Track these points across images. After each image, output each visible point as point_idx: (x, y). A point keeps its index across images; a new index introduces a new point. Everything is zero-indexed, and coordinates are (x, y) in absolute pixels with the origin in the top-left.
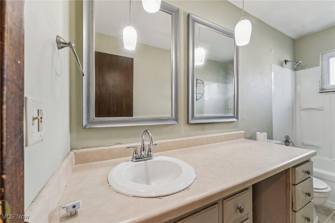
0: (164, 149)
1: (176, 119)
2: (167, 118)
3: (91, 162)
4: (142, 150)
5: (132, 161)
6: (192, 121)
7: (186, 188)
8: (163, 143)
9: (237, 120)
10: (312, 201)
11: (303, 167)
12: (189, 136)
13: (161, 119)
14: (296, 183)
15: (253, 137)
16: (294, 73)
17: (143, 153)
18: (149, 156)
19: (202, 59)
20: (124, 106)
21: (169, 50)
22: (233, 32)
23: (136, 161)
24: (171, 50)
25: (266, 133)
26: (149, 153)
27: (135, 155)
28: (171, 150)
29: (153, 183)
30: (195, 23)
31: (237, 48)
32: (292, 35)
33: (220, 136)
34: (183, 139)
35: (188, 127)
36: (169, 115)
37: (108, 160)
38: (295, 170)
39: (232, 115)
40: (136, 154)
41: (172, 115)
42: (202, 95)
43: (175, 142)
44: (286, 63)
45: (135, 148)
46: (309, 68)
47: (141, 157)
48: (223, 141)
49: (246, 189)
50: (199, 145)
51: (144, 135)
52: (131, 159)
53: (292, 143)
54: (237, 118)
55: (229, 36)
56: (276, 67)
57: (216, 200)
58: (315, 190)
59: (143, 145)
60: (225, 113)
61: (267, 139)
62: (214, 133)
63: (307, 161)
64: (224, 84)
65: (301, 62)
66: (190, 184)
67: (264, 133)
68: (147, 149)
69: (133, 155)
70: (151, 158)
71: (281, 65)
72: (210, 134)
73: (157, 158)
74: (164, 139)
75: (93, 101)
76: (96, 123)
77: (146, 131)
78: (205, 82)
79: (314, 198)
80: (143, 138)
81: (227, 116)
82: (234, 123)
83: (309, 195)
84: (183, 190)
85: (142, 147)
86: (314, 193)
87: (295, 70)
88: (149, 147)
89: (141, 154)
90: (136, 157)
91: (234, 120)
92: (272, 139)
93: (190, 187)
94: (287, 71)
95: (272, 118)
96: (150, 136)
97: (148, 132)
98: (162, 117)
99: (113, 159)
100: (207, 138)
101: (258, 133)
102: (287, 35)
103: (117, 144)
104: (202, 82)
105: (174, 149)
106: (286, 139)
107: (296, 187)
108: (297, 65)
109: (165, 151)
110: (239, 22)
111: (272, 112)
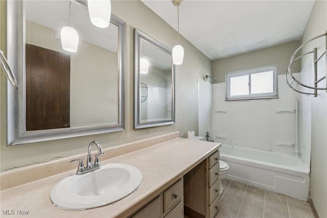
0: (111, 155)
1: (123, 126)
2: (113, 126)
3: (20, 184)
4: (89, 161)
5: (77, 174)
6: (137, 126)
7: (135, 190)
8: (110, 150)
9: (174, 123)
10: (219, 177)
11: (214, 156)
12: (135, 140)
13: (108, 127)
14: (210, 168)
15: (185, 136)
16: (211, 85)
17: (89, 164)
18: (96, 166)
19: (146, 69)
20: (58, 109)
21: (116, 52)
22: (171, 50)
23: (82, 174)
24: (117, 52)
25: (194, 132)
26: (97, 163)
27: (80, 168)
28: (117, 156)
29: (102, 192)
30: (140, 38)
31: (174, 66)
32: (211, 57)
33: (162, 137)
34: (129, 144)
35: (134, 132)
36: (116, 123)
37: (44, 178)
38: (210, 158)
39: (170, 119)
40: (81, 166)
41: (119, 123)
42: (146, 98)
43: (121, 148)
44: (207, 77)
45: (81, 161)
46: (220, 83)
47: (87, 169)
48: (164, 142)
49: (180, 180)
50: (144, 148)
51: (90, 146)
52: (76, 172)
53: (211, 137)
54: (174, 121)
55: (169, 53)
56: (201, 80)
57: (158, 194)
58: (220, 170)
59: (90, 156)
60: (165, 118)
61: (195, 136)
62: (157, 136)
63: (216, 151)
64: (164, 89)
65: (215, 78)
66: (138, 185)
67: (193, 132)
68: (93, 159)
69: (79, 168)
70: (98, 167)
71: (204, 79)
72: (153, 136)
73: (104, 166)
74: (111, 146)
75: (22, 112)
76: (28, 138)
77: (94, 142)
78: (148, 86)
79: (220, 175)
80: (89, 149)
81: (167, 120)
82: (172, 125)
83: (217, 174)
84: (133, 192)
85: (88, 158)
86: (220, 172)
87: (212, 83)
88: (96, 157)
89: (88, 165)
90: (81, 169)
91: (172, 123)
92: (198, 136)
93: (138, 188)
94: (207, 83)
95: (198, 119)
96: (99, 148)
97: (95, 143)
98: (109, 125)
99: (51, 175)
100: (151, 140)
101: (189, 132)
102: (208, 57)
103: (56, 159)
104: (146, 86)
105: (121, 154)
106: (207, 134)
107: (210, 170)
108: (213, 80)
109: (112, 158)
110: (175, 46)
111: (198, 115)
